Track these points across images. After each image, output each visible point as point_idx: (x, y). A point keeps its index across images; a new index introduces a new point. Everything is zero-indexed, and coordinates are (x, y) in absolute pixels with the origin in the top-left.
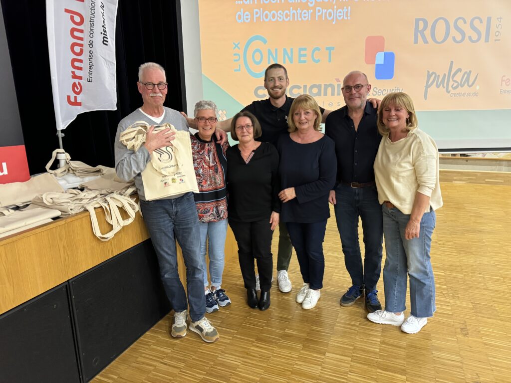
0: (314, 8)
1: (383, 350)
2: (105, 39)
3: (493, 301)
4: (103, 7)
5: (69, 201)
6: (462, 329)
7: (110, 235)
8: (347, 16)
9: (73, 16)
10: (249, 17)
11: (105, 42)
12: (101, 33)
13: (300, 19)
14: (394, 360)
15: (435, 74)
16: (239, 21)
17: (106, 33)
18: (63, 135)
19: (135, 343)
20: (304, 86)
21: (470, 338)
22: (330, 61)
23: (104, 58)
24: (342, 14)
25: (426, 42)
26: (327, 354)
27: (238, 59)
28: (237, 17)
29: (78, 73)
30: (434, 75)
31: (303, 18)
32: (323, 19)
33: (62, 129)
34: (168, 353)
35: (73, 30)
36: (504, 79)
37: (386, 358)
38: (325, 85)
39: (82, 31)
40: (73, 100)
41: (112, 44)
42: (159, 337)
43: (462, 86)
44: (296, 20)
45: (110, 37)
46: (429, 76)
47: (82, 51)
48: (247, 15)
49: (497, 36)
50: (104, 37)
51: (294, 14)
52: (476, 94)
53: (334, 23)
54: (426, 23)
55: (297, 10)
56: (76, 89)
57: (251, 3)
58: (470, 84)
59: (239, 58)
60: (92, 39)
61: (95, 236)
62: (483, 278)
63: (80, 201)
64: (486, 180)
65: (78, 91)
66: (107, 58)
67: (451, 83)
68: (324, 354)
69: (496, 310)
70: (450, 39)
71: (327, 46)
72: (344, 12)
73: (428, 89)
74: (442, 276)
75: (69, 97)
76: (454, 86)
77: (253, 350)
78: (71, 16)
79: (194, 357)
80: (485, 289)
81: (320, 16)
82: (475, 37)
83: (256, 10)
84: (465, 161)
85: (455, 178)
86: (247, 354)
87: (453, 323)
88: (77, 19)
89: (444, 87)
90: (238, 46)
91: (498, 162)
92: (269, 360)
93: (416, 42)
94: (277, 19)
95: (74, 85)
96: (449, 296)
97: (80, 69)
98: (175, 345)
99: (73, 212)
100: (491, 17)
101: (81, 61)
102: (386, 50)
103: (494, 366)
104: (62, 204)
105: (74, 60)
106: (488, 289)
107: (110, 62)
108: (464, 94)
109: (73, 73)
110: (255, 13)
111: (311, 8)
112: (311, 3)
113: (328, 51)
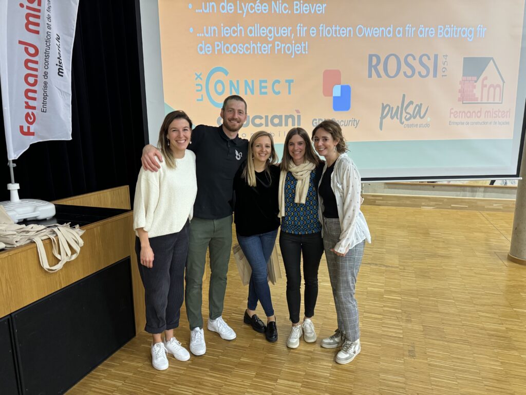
0: (273, 42)
1: (333, 374)
2: (61, 70)
3: (443, 323)
4: (59, 39)
5: (15, 233)
6: (410, 351)
7: (58, 267)
8: (305, 51)
9: (28, 48)
10: (210, 49)
11: (60, 74)
12: (57, 65)
13: (260, 53)
14: (341, 383)
15: (390, 107)
16: (201, 53)
17: (61, 65)
18: (15, 165)
19: (86, 378)
20: (266, 116)
21: (416, 360)
22: (289, 93)
23: (59, 89)
24: (300, 49)
25: (379, 76)
26: (279, 381)
27: (200, 89)
28: (199, 49)
29: (31, 103)
30: (388, 108)
31: (263, 52)
32: (282, 53)
33: (13, 159)
34: (119, 386)
35: (27, 61)
36: (452, 111)
37: (335, 382)
38: (285, 116)
39: (36, 62)
40: (25, 130)
41: (68, 76)
42: (110, 371)
43: (415, 118)
44: (256, 53)
45: (66, 68)
46: (384, 108)
47: (36, 82)
48: (208, 47)
49: (444, 72)
50: (59, 69)
51: (254, 47)
52: (427, 125)
53: (292, 57)
54: (378, 58)
55: (256, 45)
56: (29, 119)
57: (212, 35)
58: (422, 115)
59: (202, 89)
60: (46, 70)
61: (41, 268)
62: (437, 301)
63: (26, 233)
64: (452, 205)
65: (31, 121)
66: (63, 89)
67: (404, 114)
68: (276, 380)
69: (444, 332)
70: (401, 73)
71: (287, 79)
72: (301, 47)
73: (384, 120)
74: (399, 300)
75: (21, 128)
76: (407, 117)
77: (206, 379)
78: (25, 48)
79: (145, 389)
80: (436, 312)
81: (279, 51)
82: (424, 73)
83: (216, 43)
84: (432, 188)
85: (423, 204)
86: (200, 384)
87: (402, 346)
88: (32, 51)
89: (398, 119)
90: (201, 77)
91: (462, 188)
92: (220, 389)
93: (370, 76)
94: (238, 52)
95: (28, 115)
96: (403, 319)
97: (34, 99)
98: (127, 378)
99: (18, 244)
100: (437, 55)
101: (35, 92)
102: (344, 83)
103: (434, 385)
104: (8, 236)
105: (27, 91)
106: (439, 312)
107: (66, 93)
108: (417, 125)
109: (27, 103)
110: (216, 46)
111: (270, 42)
112: (271, 38)
113: (288, 84)
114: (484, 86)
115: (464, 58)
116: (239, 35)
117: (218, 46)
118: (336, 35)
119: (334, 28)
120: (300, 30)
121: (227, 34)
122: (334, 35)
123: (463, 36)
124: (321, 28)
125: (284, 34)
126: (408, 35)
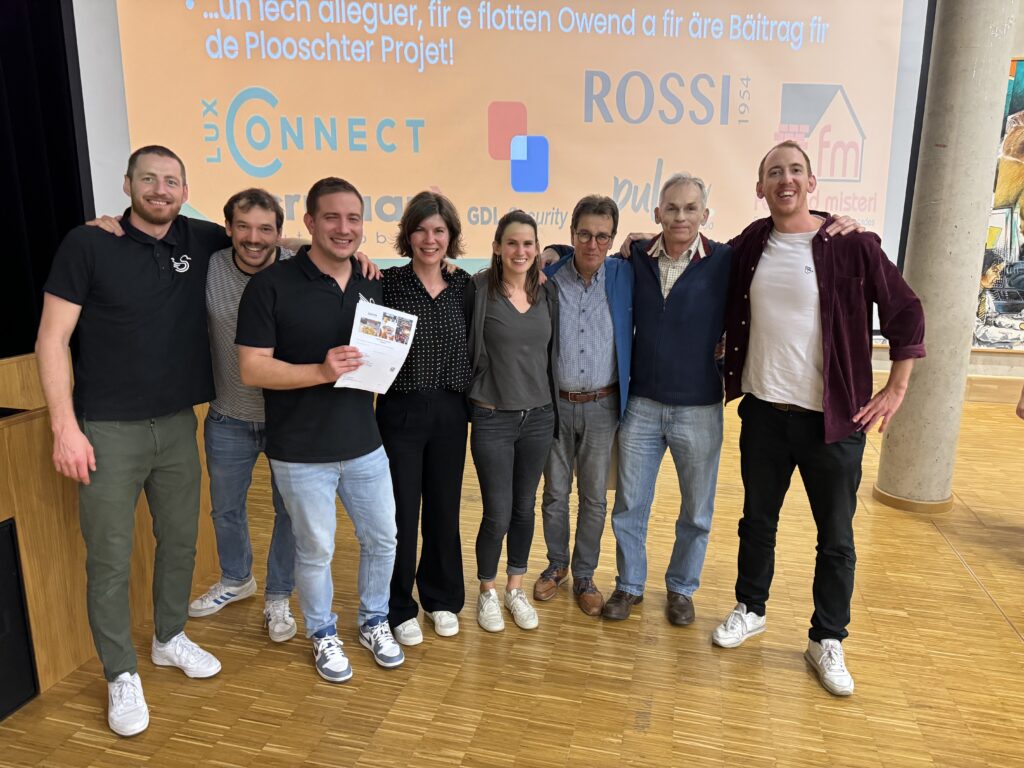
0: (377, 37)
6: (640, 714)
8: (447, 57)
10: (236, 48)
13: (349, 59)
15: (630, 185)
16: (214, 56)
21: (649, 736)
22: (416, 149)
24: (437, 53)
25: (608, 119)
27: (214, 135)
28: (208, 45)
30: (627, 186)
31: (355, 58)
32: (398, 61)
38: (408, 198)
44: (339, 58)
46: (619, 189)
48: (231, 43)
49: (742, 113)
51: (333, 47)
52: (709, 225)
53: (421, 70)
54: (606, 80)
55: (339, 40)
57: (239, 18)
59: (217, 134)
70: (655, 113)
71: (410, 118)
72: (440, 49)
81: (391, 56)
82: (702, 114)
83: (248, 34)
87: (627, 702)
89: (647, 211)
90: (214, 108)
93: (589, 118)
94: (298, 55)
96: (641, 637)
100: (729, 77)
102: (532, 133)
110: (248, 40)
111: (370, 37)
112: (371, 27)
113: (412, 128)
114: (823, 144)
115: (784, 85)
116: (299, 19)
117: (252, 40)
118: (516, 27)
119: (510, 12)
120: (436, 12)
121: (273, 14)
122: (512, 28)
123: (782, 39)
124: (481, 10)
125: (401, 19)
126: (668, 33)
